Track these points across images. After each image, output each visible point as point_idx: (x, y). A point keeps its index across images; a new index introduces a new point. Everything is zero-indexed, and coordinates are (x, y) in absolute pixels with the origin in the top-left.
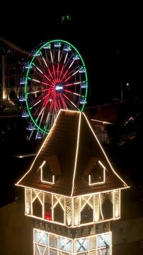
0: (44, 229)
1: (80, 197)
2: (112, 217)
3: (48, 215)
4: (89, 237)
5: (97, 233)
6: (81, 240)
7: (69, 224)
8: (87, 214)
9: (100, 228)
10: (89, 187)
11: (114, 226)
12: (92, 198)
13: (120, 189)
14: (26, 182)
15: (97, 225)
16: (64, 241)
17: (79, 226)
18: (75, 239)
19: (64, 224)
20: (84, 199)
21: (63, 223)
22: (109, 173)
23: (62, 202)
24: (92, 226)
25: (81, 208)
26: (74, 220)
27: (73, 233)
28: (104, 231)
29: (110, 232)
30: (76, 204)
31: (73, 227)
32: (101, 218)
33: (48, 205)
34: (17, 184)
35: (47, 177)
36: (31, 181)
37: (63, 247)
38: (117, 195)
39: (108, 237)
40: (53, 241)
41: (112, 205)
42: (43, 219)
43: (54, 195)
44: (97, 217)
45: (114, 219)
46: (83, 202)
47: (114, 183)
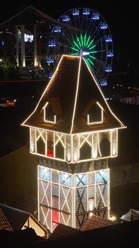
0: (47, 166)
1: (80, 135)
2: (109, 155)
3: (50, 153)
4: (88, 173)
5: (95, 169)
6: (80, 175)
7: (69, 160)
8: (86, 151)
9: (99, 165)
10: (87, 126)
11: (112, 164)
12: (91, 136)
13: (117, 129)
14: (31, 122)
15: (96, 162)
16: (65, 176)
17: (78, 162)
18: (75, 174)
19: (65, 161)
20: (83, 137)
21: (63, 159)
22: (107, 114)
23: (63, 139)
24: (90, 162)
25: (80, 146)
26: (73, 156)
27: (73, 168)
28: (103, 168)
29: (108, 169)
30: (75, 141)
31: (72, 162)
32: (99, 155)
33: (50, 143)
34: (23, 125)
35: (50, 117)
36: (37, 121)
37: (64, 182)
38: (114, 134)
39: (105, 173)
40: (55, 177)
41: (109, 143)
42: (46, 156)
43: (55, 133)
44: (95, 154)
45: (111, 156)
46: (82, 140)
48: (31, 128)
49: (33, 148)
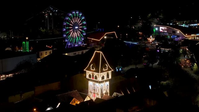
0: (92, 81)
1: (101, 73)
3: (93, 78)
4: (103, 83)
6: (101, 84)
8: (103, 78)
9: (106, 81)
10: (103, 71)
11: (109, 80)
12: (104, 73)
14: (87, 69)
15: (105, 80)
16: (97, 84)
20: (102, 74)
21: (97, 80)
22: (108, 67)
23: (97, 75)
24: (104, 81)
25: (102, 76)
26: (100, 79)
27: (100, 82)
29: (108, 82)
30: (100, 75)
31: (100, 81)
33: (93, 75)
34: (84, 70)
35: (93, 68)
36: (89, 69)
37: (97, 86)
38: (110, 72)
39: (108, 83)
40: (94, 84)
41: (109, 75)
42: (91, 79)
43: (94, 73)
44: (105, 78)
45: (109, 78)
47: (109, 70)
48: (87, 71)
49: (87, 77)
